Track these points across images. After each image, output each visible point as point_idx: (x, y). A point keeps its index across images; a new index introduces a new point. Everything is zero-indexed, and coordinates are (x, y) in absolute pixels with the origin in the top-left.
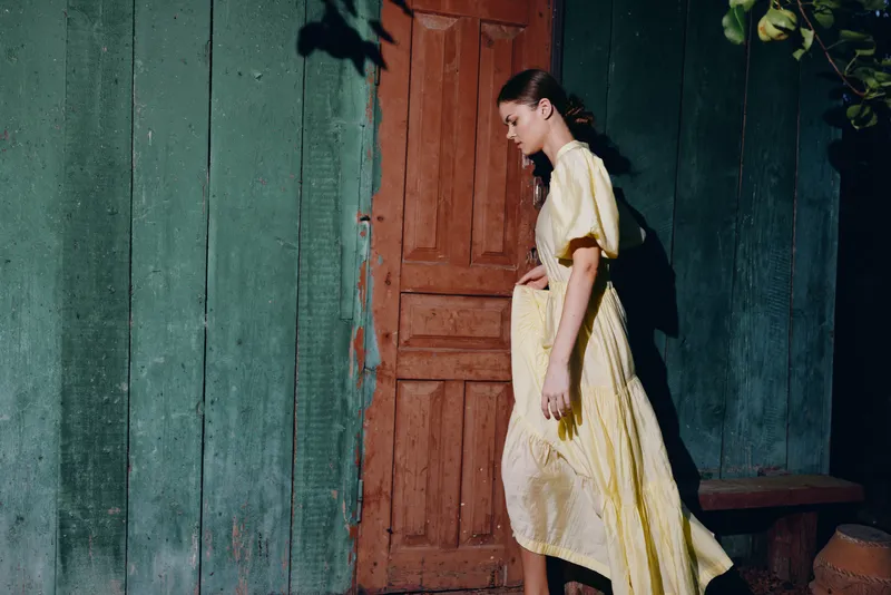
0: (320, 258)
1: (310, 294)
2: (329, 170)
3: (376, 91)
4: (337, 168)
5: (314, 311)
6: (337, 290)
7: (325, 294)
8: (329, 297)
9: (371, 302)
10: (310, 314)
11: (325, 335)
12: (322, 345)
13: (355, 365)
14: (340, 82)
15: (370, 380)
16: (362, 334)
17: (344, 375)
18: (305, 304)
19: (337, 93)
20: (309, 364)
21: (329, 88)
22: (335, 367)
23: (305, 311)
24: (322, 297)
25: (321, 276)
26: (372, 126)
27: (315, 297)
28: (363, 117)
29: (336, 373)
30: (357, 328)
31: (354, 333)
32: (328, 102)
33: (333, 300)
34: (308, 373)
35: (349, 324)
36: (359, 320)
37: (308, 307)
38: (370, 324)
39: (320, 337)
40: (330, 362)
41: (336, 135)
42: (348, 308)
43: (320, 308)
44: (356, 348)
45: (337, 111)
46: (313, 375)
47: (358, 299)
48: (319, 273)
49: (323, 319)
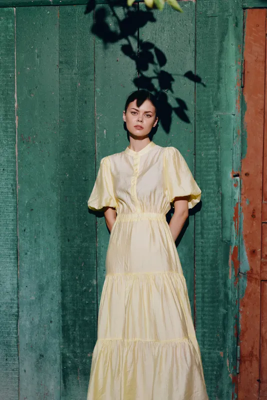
0: (208, 202)
1: (202, 225)
2: (212, 145)
3: (243, 91)
4: (218, 143)
5: (205, 236)
6: (220, 222)
7: (212, 225)
8: (214, 226)
9: (242, 230)
10: (202, 238)
11: (213, 251)
12: (211, 258)
13: (232, 271)
14: (219, 88)
15: (243, 281)
16: (236, 250)
17: (226, 277)
18: (199, 231)
19: (216, 94)
20: (202, 270)
21: (211, 93)
22: (220, 272)
23: (200, 236)
24: (210, 227)
25: (209, 214)
26: (240, 115)
27: (206, 227)
28: (234, 108)
29: (221, 275)
30: (233, 246)
31: (232, 250)
32: (211, 102)
33: (217, 229)
34: (202, 275)
35: (228, 244)
36: (234, 241)
37: (202, 234)
38: (242, 244)
39: (210, 252)
40: (216, 268)
41: (216, 123)
42: (227, 234)
43: (209, 234)
44: (233, 259)
45: (217, 107)
46: (205, 276)
47: (234, 226)
48: (208, 212)
49: (211, 241)
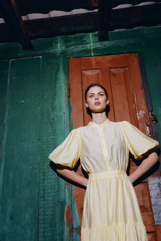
0: (48, 172)
1: (44, 190)
2: (51, 133)
3: (69, 99)
4: (55, 132)
5: (46, 198)
6: (56, 187)
7: (51, 189)
8: (53, 190)
9: (73, 192)
10: (44, 200)
11: (52, 211)
12: (50, 217)
13: (67, 227)
14: (55, 99)
15: (76, 236)
16: (70, 208)
17: (62, 233)
18: (41, 195)
19: (53, 103)
20: (44, 228)
21: (50, 102)
22: (57, 229)
23: (42, 199)
24: (50, 191)
25: (49, 181)
26: (68, 113)
27: (46, 191)
28: (65, 109)
29: (58, 232)
30: (67, 206)
31: (66, 209)
32: (50, 107)
33: (54, 192)
34: (44, 233)
35: (63, 203)
36: (68, 201)
37: (43, 197)
38: (74, 204)
39: (49, 212)
40: (55, 226)
41: (53, 119)
42: (62, 196)
43: (49, 197)
44: (67, 217)
45: (53, 110)
46: (46, 234)
47: (67, 190)
48: (48, 179)
49: (50, 202)
